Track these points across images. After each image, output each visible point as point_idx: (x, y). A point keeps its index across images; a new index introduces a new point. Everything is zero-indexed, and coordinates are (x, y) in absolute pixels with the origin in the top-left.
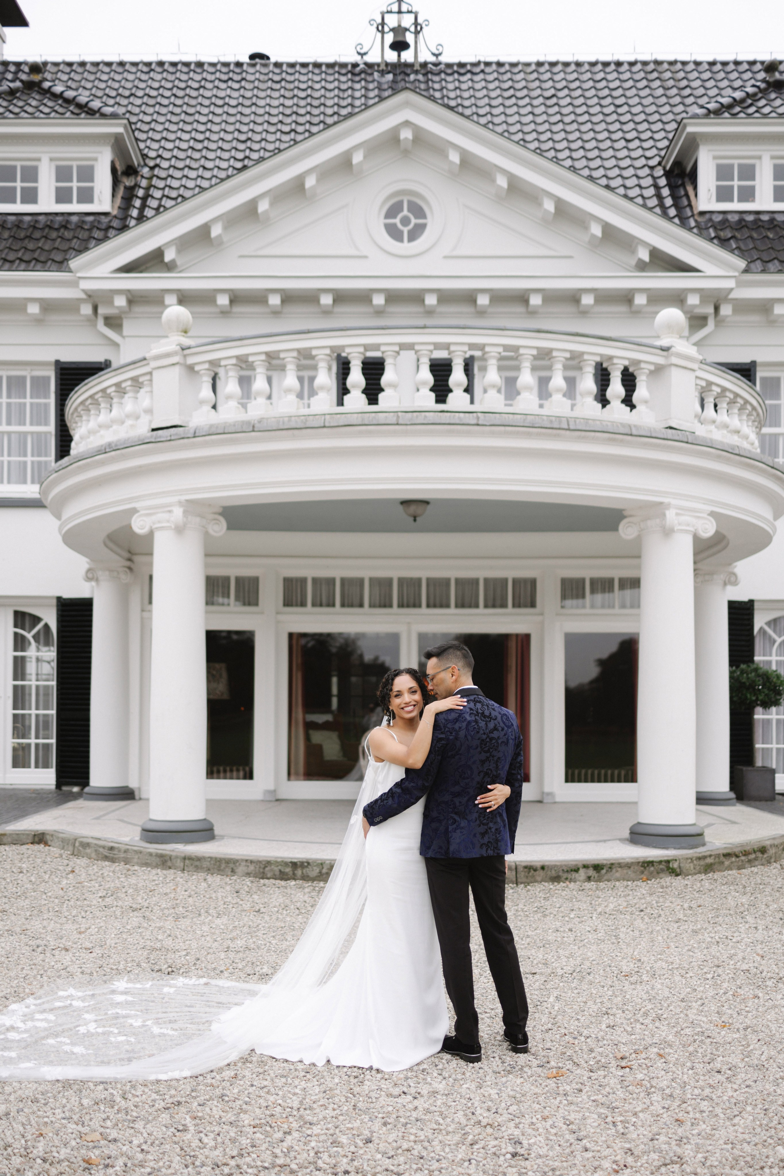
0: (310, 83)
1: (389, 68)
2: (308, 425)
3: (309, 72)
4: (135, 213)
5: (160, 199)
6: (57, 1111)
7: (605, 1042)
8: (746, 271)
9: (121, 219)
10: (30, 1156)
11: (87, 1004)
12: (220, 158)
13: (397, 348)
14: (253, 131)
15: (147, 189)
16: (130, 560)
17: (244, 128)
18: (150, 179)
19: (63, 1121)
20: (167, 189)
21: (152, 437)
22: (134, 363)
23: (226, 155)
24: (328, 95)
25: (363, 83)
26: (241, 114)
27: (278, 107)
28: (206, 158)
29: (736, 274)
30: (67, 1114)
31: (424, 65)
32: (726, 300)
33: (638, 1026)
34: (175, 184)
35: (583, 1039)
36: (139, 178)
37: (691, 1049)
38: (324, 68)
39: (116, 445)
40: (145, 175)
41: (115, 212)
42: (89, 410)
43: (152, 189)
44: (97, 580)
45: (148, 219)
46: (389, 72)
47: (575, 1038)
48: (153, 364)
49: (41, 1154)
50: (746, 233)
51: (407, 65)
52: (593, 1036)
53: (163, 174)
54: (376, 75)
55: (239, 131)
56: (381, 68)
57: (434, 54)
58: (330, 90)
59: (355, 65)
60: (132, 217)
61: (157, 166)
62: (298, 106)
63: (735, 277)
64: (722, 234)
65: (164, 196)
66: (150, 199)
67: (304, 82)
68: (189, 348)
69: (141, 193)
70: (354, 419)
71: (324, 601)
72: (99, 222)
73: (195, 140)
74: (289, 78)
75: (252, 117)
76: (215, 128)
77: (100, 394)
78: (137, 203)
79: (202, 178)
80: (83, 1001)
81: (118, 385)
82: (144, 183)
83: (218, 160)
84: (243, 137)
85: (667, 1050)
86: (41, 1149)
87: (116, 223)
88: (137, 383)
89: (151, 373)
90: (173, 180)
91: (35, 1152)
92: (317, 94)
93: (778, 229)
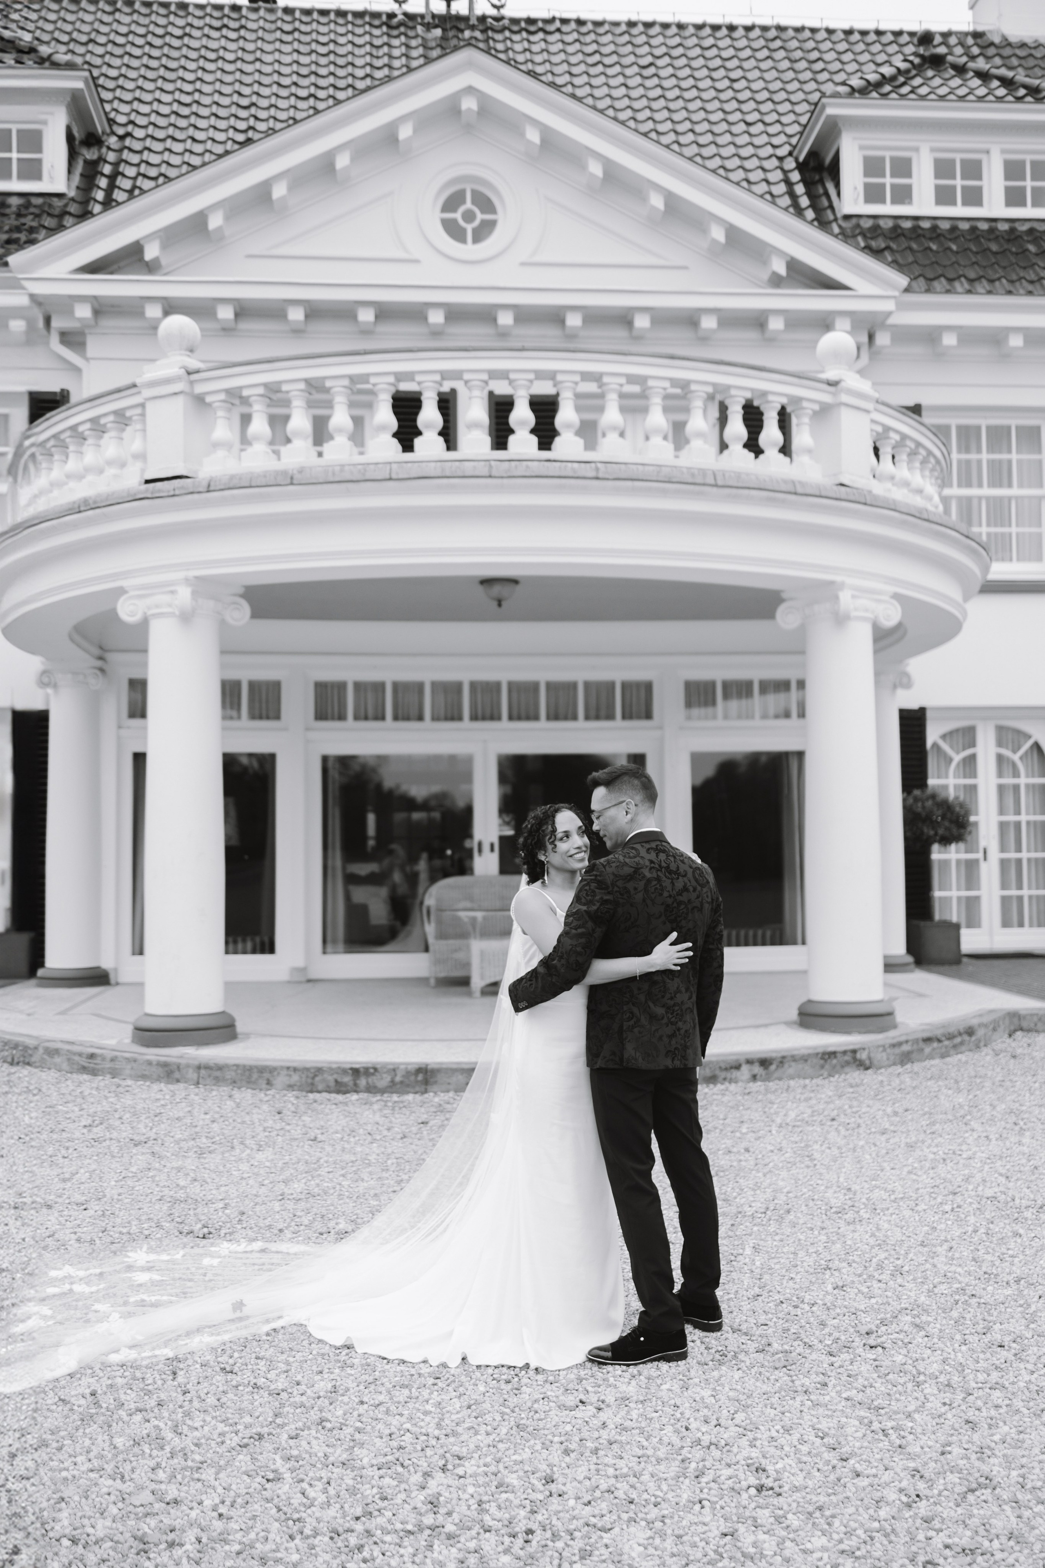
0: (332, 36)
1: (437, 21)
2: (368, 477)
3: (331, 21)
4: (100, 195)
5: (135, 179)
6: (79, 1459)
7: (838, 1310)
8: (907, 290)
9: (80, 203)
10: (51, 1534)
11: (94, 1289)
12: (215, 128)
13: (485, 377)
14: (258, 94)
15: (116, 165)
16: (101, 658)
17: (246, 91)
18: (120, 151)
19: (92, 1475)
20: (143, 165)
21: (147, 491)
22: (119, 390)
23: (222, 124)
24: (357, 51)
25: (403, 38)
26: (242, 71)
27: (290, 65)
28: (196, 127)
29: (896, 294)
30: (96, 1463)
31: (483, 19)
32: (883, 326)
33: (876, 1284)
34: (154, 159)
35: (807, 1307)
36: (104, 150)
37: (955, 1314)
38: (350, 17)
39: (95, 502)
40: (112, 146)
41: (72, 193)
42: (52, 455)
43: (123, 165)
44: (55, 686)
45: (119, 204)
46: (436, 26)
47: (796, 1307)
48: (147, 393)
49: (67, 1531)
50: (904, 243)
51: (459, 18)
52: (820, 1302)
53: (137, 146)
54: (420, 29)
55: (240, 94)
56: (426, 21)
57: (494, 6)
58: (360, 46)
59: (391, 16)
60: (96, 201)
61: (129, 134)
62: (317, 64)
63: (894, 297)
64: (873, 244)
65: (139, 174)
66: (120, 178)
67: (324, 34)
68: (198, 372)
69: (107, 169)
70: (431, 470)
71: (370, 712)
72: (50, 206)
73: (180, 102)
74: (304, 28)
75: (257, 76)
76: (207, 89)
77: (68, 433)
78: (103, 182)
79: (191, 152)
80: (87, 1284)
81: (94, 421)
82: (111, 157)
83: (211, 130)
84: (245, 102)
85: (924, 1318)
86: (66, 1522)
87: (73, 208)
88: (122, 418)
89: (143, 405)
90: (152, 154)
91: (57, 1528)
92: (341, 51)
93: (942, 239)
